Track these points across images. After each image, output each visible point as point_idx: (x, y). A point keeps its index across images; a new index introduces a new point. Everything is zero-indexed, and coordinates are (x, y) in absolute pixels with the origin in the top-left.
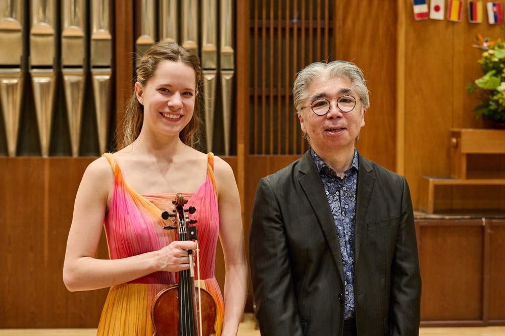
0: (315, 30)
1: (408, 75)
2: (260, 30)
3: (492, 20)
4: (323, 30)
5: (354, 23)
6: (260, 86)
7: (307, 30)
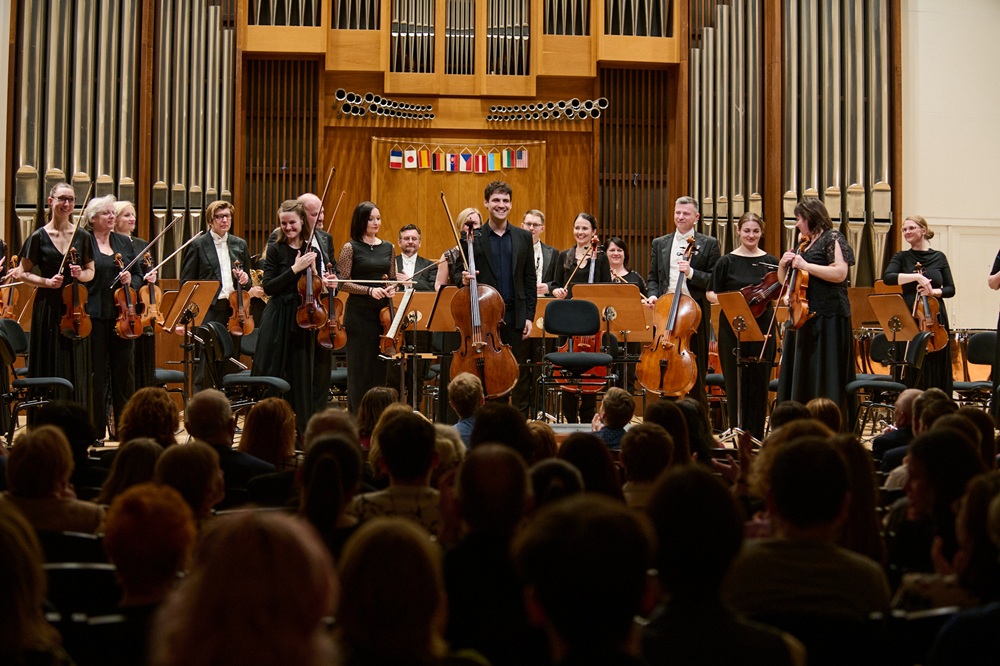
0: (301, 176)
2: (254, 175)
3: (449, 169)
4: (307, 176)
6: (254, 222)
7: (294, 176)
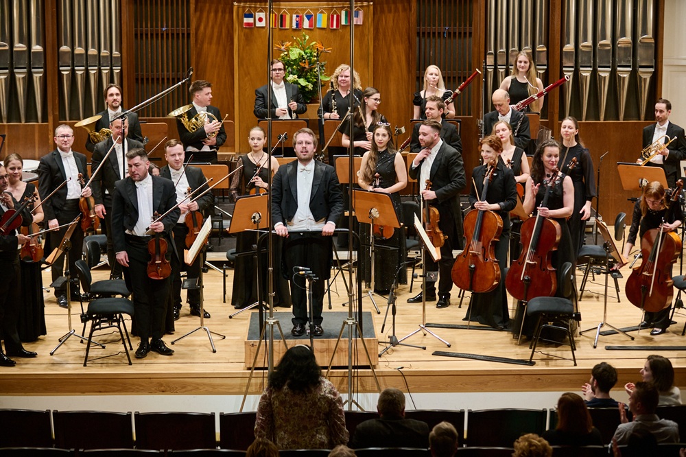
0: (178, 34)
1: (240, 64)
2: (142, 35)
3: (294, 26)
4: (183, 34)
5: (205, 29)
6: (142, 72)
7: (173, 34)
